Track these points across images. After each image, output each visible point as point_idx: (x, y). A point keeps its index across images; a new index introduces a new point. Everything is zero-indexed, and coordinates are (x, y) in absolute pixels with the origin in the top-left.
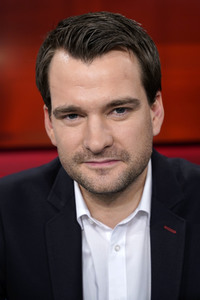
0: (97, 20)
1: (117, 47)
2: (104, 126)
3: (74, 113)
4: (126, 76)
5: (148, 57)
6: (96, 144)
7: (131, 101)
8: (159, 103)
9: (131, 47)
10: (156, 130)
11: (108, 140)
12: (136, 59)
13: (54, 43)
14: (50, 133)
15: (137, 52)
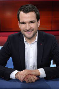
0: (28, 6)
1: (32, 11)
2: (29, 25)
3: (24, 23)
4: (33, 16)
5: (37, 13)
6: (28, 29)
7: (34, 21)
8: (39, 22)
9: (34, 11)
10: (39, 26)
11: (30, 28)
12: (35, 13)
13: (20, 10)
14: (19, 26)
15: (35, 12)
